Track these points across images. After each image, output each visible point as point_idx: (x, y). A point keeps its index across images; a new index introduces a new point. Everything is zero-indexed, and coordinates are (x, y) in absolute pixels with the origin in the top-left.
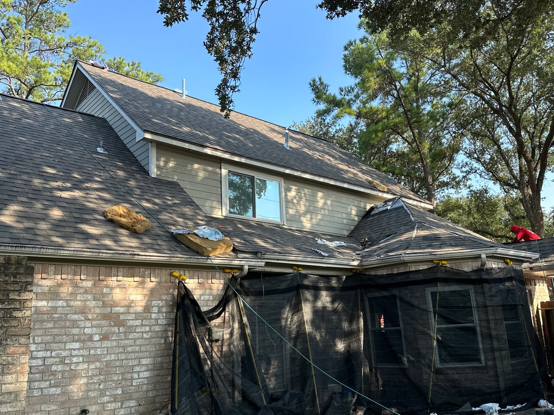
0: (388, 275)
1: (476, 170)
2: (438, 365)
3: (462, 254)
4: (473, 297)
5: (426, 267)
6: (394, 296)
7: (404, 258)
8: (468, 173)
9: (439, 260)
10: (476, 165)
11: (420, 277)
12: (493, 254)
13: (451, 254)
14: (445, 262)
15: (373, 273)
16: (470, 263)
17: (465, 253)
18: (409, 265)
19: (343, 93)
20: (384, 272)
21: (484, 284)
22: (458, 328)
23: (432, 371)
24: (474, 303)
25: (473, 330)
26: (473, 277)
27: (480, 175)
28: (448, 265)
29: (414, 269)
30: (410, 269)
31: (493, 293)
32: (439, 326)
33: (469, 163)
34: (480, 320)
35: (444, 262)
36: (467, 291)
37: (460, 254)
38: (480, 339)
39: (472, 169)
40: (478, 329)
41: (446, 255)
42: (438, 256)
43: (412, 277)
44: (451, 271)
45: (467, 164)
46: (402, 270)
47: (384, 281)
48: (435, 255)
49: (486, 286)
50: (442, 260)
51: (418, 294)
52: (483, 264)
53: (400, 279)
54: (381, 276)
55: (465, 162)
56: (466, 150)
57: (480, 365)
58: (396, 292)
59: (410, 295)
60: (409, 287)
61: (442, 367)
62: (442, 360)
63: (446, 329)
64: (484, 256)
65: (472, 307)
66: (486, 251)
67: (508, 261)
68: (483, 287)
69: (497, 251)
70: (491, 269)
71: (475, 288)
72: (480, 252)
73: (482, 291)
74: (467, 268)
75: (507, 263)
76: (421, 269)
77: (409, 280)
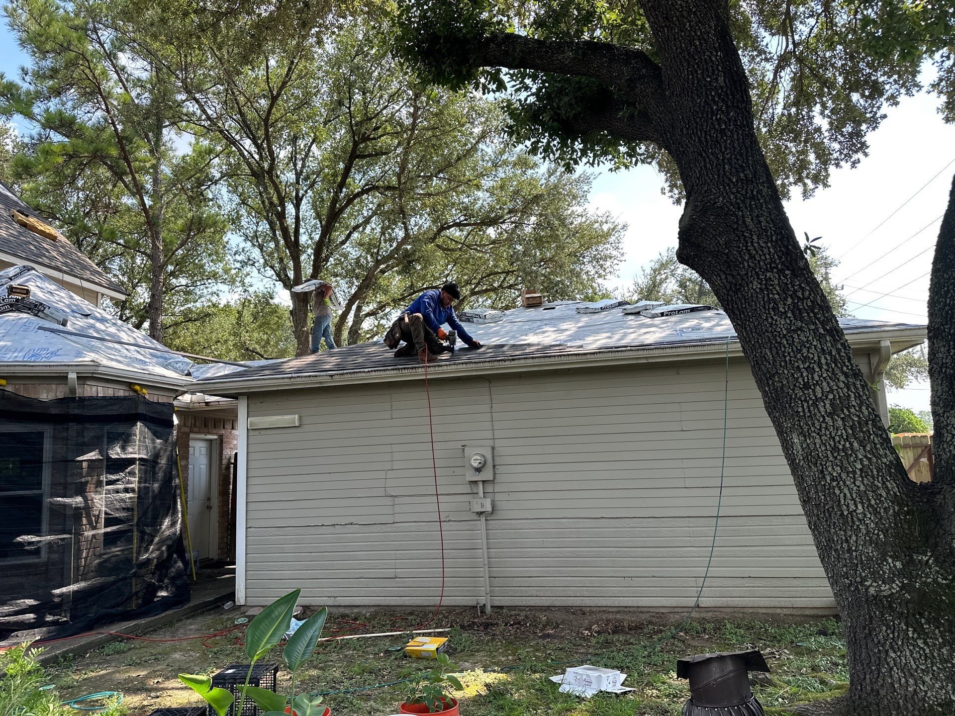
4: (47, 446)
12: (93, 373)
14: (4, 382)
17: (38, 368)
24: (47, 456)
26: (54, 411)
28: (10, 388)
31: (86, 440)
36: (41, 435)
37: (27, 368)
38: (46, 517)
40: (46, 499)
44: (14, 399)
49: (74, 427)
52: (73, 391)
57: (36, 560)
64: (72, 376)
65: (42, 463)
66: (78, 368)
67: (137, 388)
68: (67, 429)
69: (97, 369)
70: (91, 398)
71: (54, 429)
72: (66, 368)
73: (65, 434)
74: (46, 394)
75: (136, 391)
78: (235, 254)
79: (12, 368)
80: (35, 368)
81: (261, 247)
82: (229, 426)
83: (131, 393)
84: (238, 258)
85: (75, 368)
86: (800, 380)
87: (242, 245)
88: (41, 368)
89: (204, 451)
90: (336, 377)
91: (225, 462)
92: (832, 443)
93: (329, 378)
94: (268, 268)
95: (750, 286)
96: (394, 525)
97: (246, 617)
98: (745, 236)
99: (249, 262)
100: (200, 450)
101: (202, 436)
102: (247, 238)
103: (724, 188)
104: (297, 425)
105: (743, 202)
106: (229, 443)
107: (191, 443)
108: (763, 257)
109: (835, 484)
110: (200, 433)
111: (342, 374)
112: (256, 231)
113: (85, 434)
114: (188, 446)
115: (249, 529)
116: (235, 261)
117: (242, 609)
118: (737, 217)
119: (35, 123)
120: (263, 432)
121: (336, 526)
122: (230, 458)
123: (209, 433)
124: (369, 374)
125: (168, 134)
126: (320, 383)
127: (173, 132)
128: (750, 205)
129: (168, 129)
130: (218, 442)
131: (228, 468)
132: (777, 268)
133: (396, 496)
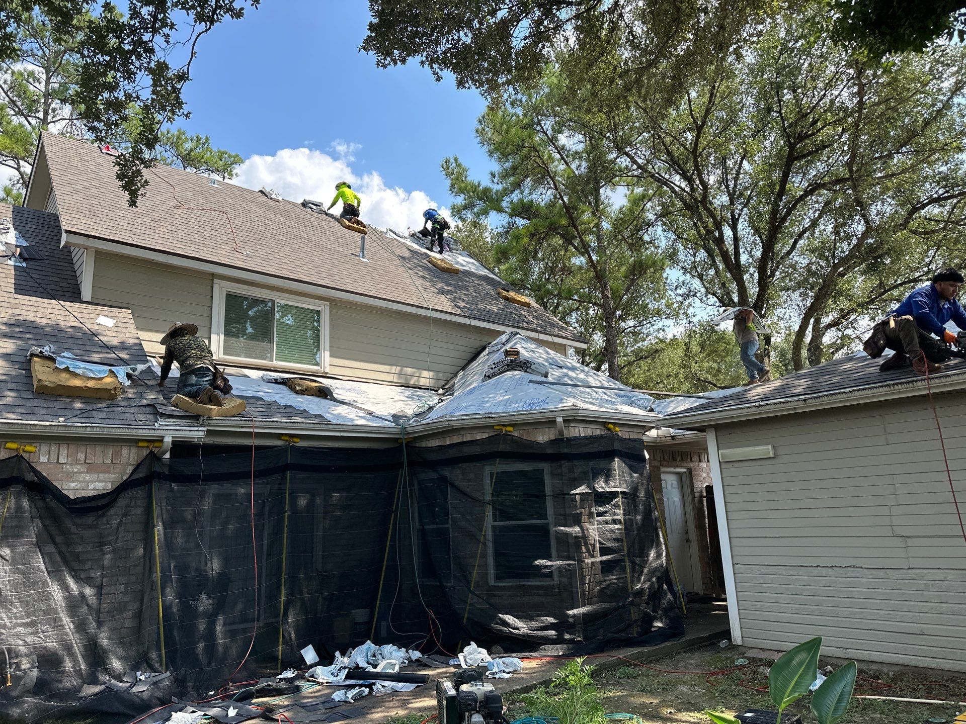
0: (441, 448)
1: (696, 293)
2: (492, 582)
3: (528, 416)
4: (548, 481)
5: (485, 436)
6: (444, 480)
7: (450, 423)
8: (686, 296)
9: (502, 425)
10: (696, 284)
11: (477, 450)
12: (575, 416)
14: (510, 429)
15: (424, 445)
16: (547, 430)
17: (534, 415)
18: (463, 433)
19: (496, 180)
20: (434, 443)
21: (563, 462)
22: (519, 526)
23: (471, 592)
24: (548, 490)
25: (544, 530)
26: (549, 451)
27: (701, 300)
28: (516, 434)
29: (468, 439)
30: (464, 438)
31: (576, 475)
32: (497, 523)
33: (686, 282)
34: (555, 515)
35: (508, 428)
36: (542, 471)
38: (553, 543)
40: (552, 528)
42: (496, 420)
43: (468, 451)
44: (519, 442)
45: (683, 284)
46: (456, 439)
47: (433, 457)
48: (492, 418)
49: (565, 464)
50: (505, 425)
51: (472, 476)
52: (560, 432)
53: (453, 453)
54: (430, 449)
55: (681, 280)
57: (552, 583)
58: (446, 472)
59: (461, 477)
60: (460, 465)
61: (496, 584)
62: (499, 575)
63: (502, 528)
64: (559, 420)
65: (545, 496)
66: (564, 412)
67: (611, 426)
68: (561, 466)
69: (577, 411)
70: (575, 438)
71: (551, 466)
72: (555, 413)
73: (559, 471)
74: (542, 437)
75: (610, 429)
76: (478, 438)
77: (461, 455)
78: (676, 289)
79: (516, 417)
80: (531, 416)
81: (700, 277)
82: (695, 459)
83: (606, 432)
84: (679, 291)
85: (561, 413)
87: (682, 278)
88: (536, 415)
89: (675, 483)
90: (810, 401)
91: (697, 495)
93: (801, 402)
94: (710, 296)
96: (910, 571)
97: (746, 658)
99: (691, 293)
100: (672, 484)
101: (672, 470)
102: (685, 271)
104: (772, 455)
106: (698, 476)
107: (663, 477)
110: (669, 466)
111: (817, 397)
112: (694, 262)
113: (575, 471)
114: (660, 479)
115: (736, 566)
116: (677, 295)
117: (740, 649)
119: (505, 215)
120: (736, 465)
121: (835, 568)
122: (701, 492)
123: (678, 466)
124: (850, 395)
125: (605, 192)
126: (792, 409)
127: (609, 189)
129: (604, 188)
130: (688, 475)
131: (701, 501)
133: (907, 537)
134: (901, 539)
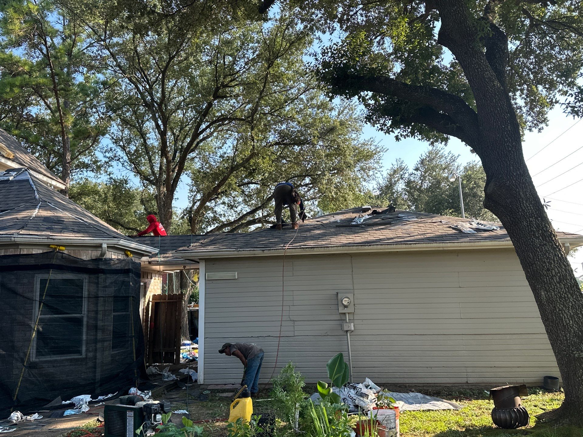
1: (120, 159)
2: (33, 359)
3: (82, 241)
4: (86, 287)
5: (40, 251)
7: (16, 239)
8: (111, 159)
9: (57, 245)
10: (120, 153)
11: (32, 262)
12: (114, 244)
13: (71, 241)
14: (63, 248)
16: (90, 252)
17: (86, 241)
18: (20, 247)
21: (100, 274)
23: (24, 366)
24: (85, 293)
25: (78, 322)
26: (90, 267)
27: (123, 164)
28: (66, 252)
29: (25, 253)
30: (20, 252)
31: (107, 284)
32: (43, 316)
33: (113, 149)
34: (88, 311)
35: (61, 248)
36: (81, 281)
37: (81, 241)
38: (85, 330)
39: (115, 156)
40: (85, 319)
41: (65, 240)
42: (56, 241)
44: (68, 258)
45: (111, 150)
46: (11, 252)
48: (54, 239)
49: (102, 276)
50: (59, 246)
51: (25, 281)
52: (103, 254)
55: (109, 147)
56: (113, 135)
57: (80, 357)
59: (15, 281)
60: (15, 272)
61: (37, 360)
62: (39, 353)
63: (50, 320)
64: (105, 246)
65: (82, 298)
67: (129, 253)
69: (119, 242)
72: (102, 241)
75: (127, 255)
76: (34, 253)
77: (17, 264)
83: (125, 258)
85: (107, 241)
86: (545, 267)
92: (559, 295)
93: (261, 251)
95: (522, 223)
96: (295, 337)
97: (209, 390)
98: (520, 201)
103: (510, 177)
104: (236, 278)
105: (519, 185)
108: (528, 211)
109: (560, 312)
118: (516, 191)
121: (260, 338)
122: (150, 298)
128: (522, 186)
131: (148, 304)
132: (535, 216)
133: (296, 321)
134: (292, 322)
